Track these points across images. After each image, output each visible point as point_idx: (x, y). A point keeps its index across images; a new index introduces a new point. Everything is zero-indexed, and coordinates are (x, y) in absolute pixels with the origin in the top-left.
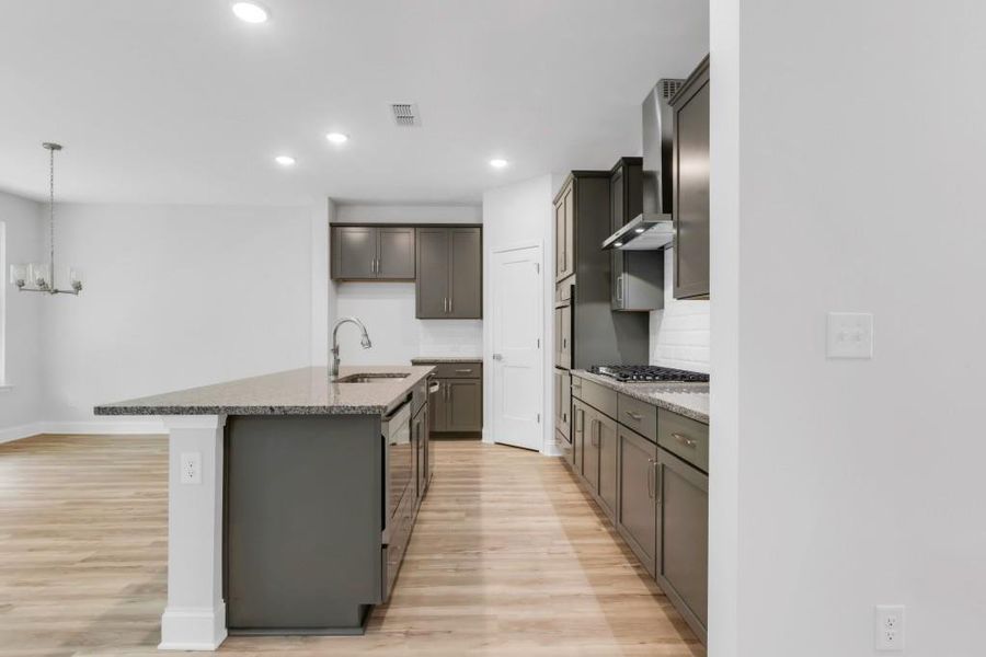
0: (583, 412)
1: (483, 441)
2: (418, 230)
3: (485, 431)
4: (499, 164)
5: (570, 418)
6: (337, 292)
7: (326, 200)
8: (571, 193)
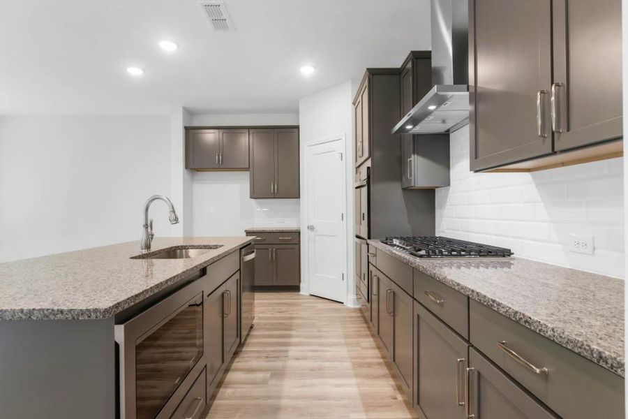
0: (379, 279)
1: (301, 293)
2: (251, 131)
3: (302, 285)
4: (307, 70)
5: (368, 277)
6: (192, 179)
7: (181, 109)
8: (367, 89)
